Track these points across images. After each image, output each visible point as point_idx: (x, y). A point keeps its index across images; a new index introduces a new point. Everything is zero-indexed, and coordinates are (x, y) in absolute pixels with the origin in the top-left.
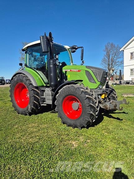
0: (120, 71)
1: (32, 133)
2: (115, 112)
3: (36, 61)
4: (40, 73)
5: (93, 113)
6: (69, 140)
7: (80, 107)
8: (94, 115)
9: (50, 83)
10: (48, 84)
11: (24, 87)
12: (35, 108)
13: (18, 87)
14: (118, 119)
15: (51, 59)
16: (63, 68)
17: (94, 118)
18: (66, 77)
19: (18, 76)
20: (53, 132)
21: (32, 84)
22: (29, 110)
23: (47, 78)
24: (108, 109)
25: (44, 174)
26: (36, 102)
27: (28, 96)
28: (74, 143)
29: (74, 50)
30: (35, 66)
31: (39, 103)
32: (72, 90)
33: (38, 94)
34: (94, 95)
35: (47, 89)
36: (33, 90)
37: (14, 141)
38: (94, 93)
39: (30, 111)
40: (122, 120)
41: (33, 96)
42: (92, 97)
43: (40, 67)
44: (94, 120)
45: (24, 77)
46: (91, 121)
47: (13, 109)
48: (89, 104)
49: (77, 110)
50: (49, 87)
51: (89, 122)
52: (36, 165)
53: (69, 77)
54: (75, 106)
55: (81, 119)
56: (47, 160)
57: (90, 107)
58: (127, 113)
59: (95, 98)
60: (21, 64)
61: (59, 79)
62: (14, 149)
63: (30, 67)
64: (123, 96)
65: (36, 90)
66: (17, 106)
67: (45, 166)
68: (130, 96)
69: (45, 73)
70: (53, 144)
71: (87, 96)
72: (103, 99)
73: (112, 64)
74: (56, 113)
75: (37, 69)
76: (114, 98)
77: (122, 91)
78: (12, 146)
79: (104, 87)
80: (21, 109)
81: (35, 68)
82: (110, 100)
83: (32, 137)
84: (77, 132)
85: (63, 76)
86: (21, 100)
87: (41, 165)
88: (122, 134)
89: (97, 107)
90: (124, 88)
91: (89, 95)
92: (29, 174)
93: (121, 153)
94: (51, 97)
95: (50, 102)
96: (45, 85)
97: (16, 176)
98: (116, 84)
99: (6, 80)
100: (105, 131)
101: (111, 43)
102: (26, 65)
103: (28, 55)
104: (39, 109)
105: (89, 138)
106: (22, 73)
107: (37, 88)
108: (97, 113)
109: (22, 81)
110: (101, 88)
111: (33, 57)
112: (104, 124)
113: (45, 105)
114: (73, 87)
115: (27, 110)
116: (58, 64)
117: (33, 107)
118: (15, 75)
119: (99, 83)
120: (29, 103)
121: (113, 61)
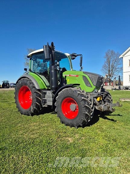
0: (119, 77)
1: (33, 130)
2: (111, 114)
3: (40, 67)
4: (43, 77)
5: (88, 114)
6: (66, 137)
7: (77, 108)
8: (89, 115)
9: (51, 86)
10: (49, 87)
11: (27, 90)
12: (37, 109)
13: (22, 90)
14: (112, 120)
15: (52, 65)
16: (63, 73)
17: (89, 119)
18: (66, 81)
19: (23, 80)
20: (52, 130)
21: (35, 87)
22: (31, 110)
23: (49, 82)
24: (102, 111)
25: (42, 163)
26: (38, 103)
27: (31, 98)
28: (70, 139)
29: (74, 57)
30: (38, 71)
31: (41, 104)
32: (70, 92)
33: (40, 96)
34: (90, 98)
35: (48, 92)
36: (35, 92)
37: (17, 137)
38: (89, 96)
39: (33, 112)
40: (116, 121)
41: (36, 98)
42: (87, 99)
43: (43, 72)
44: (89, 120)
45: (28, 80)
46: (86, 121)
47: (17, 110)
48: (84, 105)
49: (74, 111)
50: (50, 90)
51: (84, 121)
52: (36, 155)
53: (68, 81)
54: (73, 107)
55: (78, 119)
56: (45, 151)
57: (85, 108)
58: (122, 116)
59: (90, 100)
60: (26, 69)
61: (59, 83)
62: (17, 143)
63: (34, 71)
64: (121, 100)
65: (38, 92)
66: (20, 107)
67: (43, 157)
68: (127, 100)
69: (47, 77)
70: (52, 139)
71: (83, 98)
72: (98, 101)
73: (112, 70)
74: (56, 114)
75: (40, 74)
76: (109, 101)
77: (120, 95)
78: (15, 140)
79: (99, 91)
80: (24, 110)
81: (38, 73)
82: (105, 103)
83: (33, 134)
84: (74, 131)
85: (63, 80)
86: (24, 102)
87: (40, 155)
88: (113, 133)
89: (92, 108)
90: (123, 93)
91: (85, 97)
92: (29, 162)
93: (110, 148)
94: (52, 99)
95: (51, 104)
96: (46, 88)
97: (19, 164)
98: (115, 89)
99: (11, 84)
100: (99, 130)
101: (111, 50)
102: (30, 70)
103: (32, 61)
104: (41, 110)
105: (83, 136)
106: (26, 77)
107: (39, 90)
108: (91, 114)
109: (26, 84)
110: (96, 91)
111: (37, 63)
112: (99, 124)
113: (47, 106)
114: (71, 89)
115: (30, 110)
116: (59, 70)
117: (35, 108)
118: (20, 79)
119: (95, 87)
120: (32, 104)
121: (113, 67)
